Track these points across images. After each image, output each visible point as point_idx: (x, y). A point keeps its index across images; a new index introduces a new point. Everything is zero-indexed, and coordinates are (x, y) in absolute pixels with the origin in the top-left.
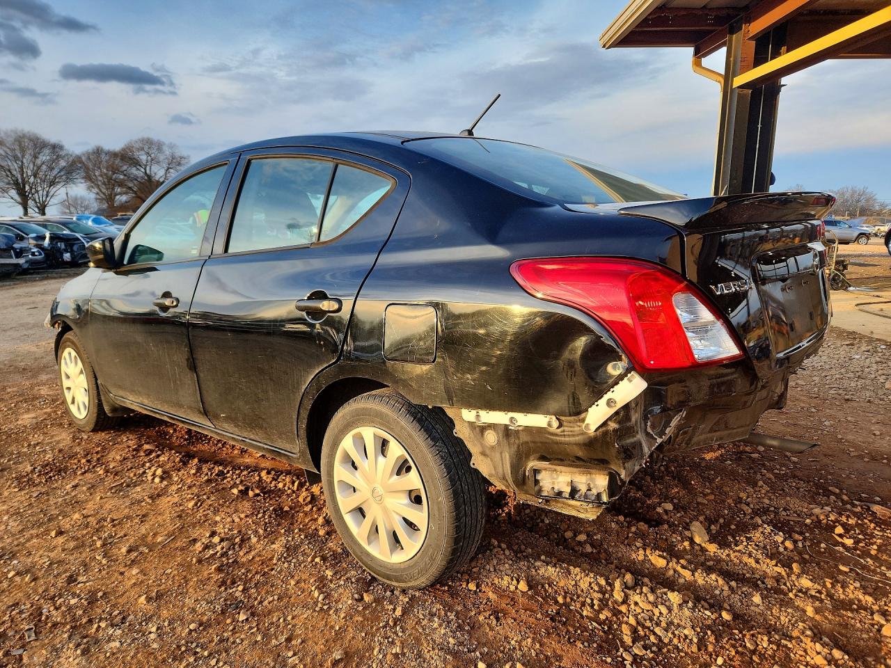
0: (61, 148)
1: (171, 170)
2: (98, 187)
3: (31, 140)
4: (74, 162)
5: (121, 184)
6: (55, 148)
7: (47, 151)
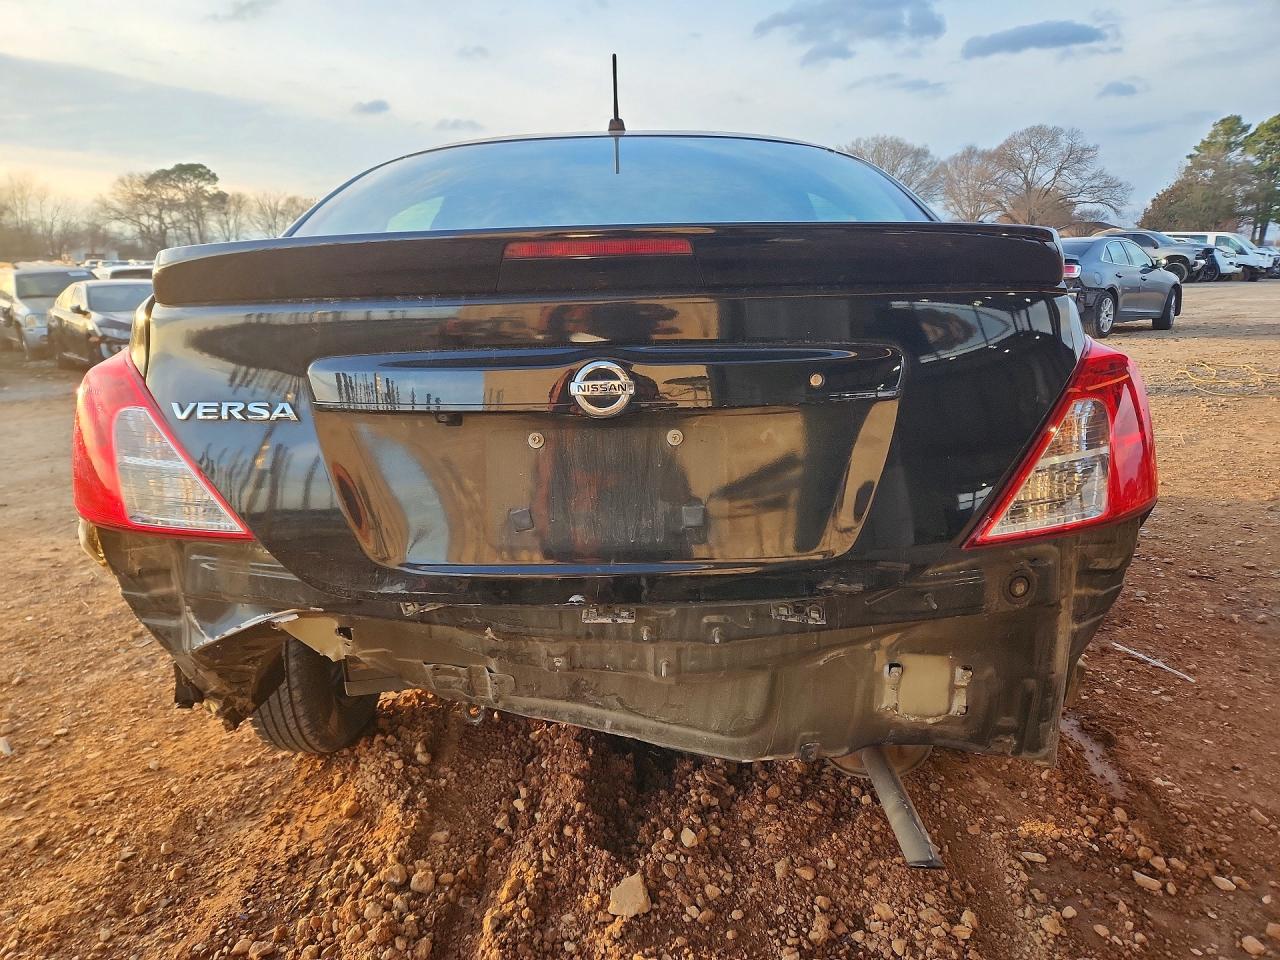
0: (925, 153)
1: (1065, 172)
2: (959, 203)
3: (892, 148)
4: (937, 172)
5: (988, 200)
6: (919, 154)
7: (908, 161)
